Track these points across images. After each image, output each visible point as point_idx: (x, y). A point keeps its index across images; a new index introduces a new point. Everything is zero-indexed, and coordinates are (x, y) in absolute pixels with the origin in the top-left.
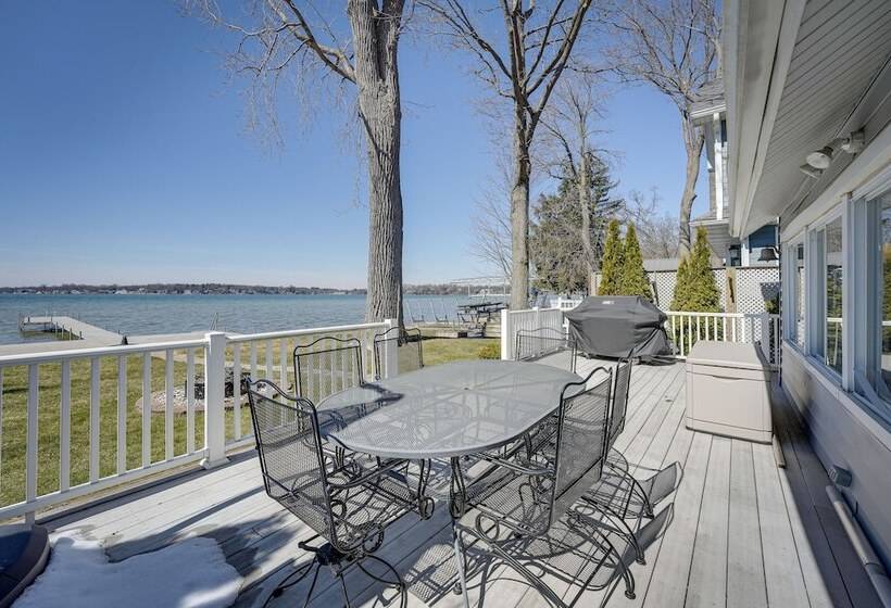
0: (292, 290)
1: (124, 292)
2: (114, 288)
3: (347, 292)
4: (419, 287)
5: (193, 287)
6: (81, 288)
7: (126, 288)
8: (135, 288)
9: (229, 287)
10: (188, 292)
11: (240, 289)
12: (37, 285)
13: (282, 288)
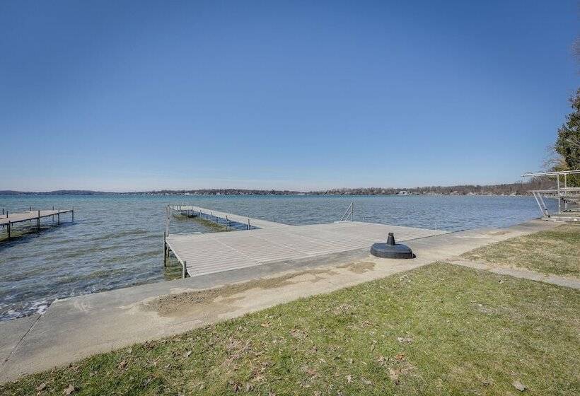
0: (273, 192)
1: (188, 194)
2: (184, 192)
3: (306, 194)
4: (354, 190)
5: (221, 191)
6: (169, 192)
7: (189, 192)
8: (193, 192)
9: (239, 191)
10: (218, 194)
11: (245, 192)
12: (151, 191)
13: (268, 192)
